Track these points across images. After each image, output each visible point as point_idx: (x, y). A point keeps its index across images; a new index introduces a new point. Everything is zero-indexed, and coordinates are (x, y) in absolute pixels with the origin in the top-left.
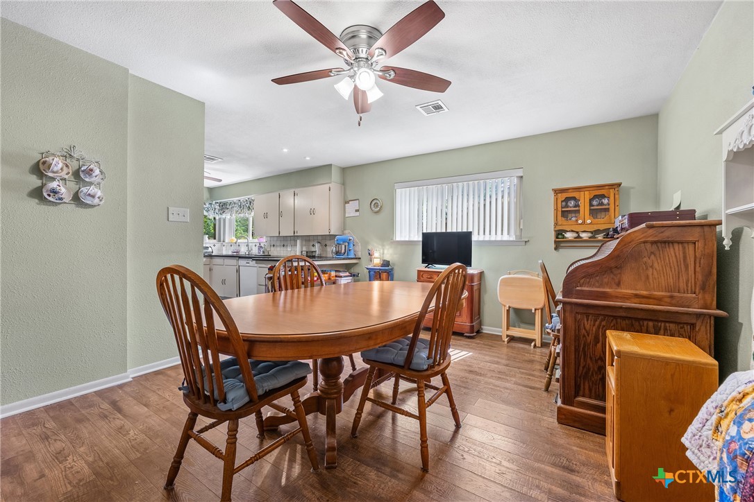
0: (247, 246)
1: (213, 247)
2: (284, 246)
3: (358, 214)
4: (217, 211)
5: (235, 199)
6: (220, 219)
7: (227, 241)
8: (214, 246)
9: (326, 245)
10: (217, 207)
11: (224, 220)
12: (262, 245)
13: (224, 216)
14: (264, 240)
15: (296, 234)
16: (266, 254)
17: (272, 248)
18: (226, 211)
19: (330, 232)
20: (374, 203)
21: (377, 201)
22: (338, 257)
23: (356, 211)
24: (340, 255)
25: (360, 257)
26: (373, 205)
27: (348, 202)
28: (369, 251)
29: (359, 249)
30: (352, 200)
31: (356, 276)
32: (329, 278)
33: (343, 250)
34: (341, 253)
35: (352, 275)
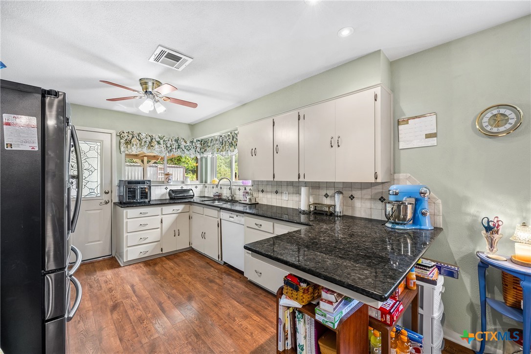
0: (230, 189)
1: (194, 189)
2: (277, 192)
3: (433, 141)
4: (198, 149)
5: (216, 134)
6: (202, 158)
7: (209, 182)
8: (196, 187)
9: (352, 197)
10: (199, 145)
11: (206, 159)
12: (248, 190)
13: (205, 155)
14: (250, 183)
15: (302, 179)
16: (253, 202)
17: (261, 195)
18: (208, 149)
19: (376, 178)
20: (489, 115)
21: (502, 111)
22: (397, 227)
23: (428, 136)
24: (401, 224)
25: (441, 227)
26: (486, 119)
27: (406, 122)
28: (488, 222)
29: (439, 211)
30: (416, 117)
31: (455, 275)
32: (407, 287)
33: (409, 216)
34: (404, 219)
35: (442, 271)
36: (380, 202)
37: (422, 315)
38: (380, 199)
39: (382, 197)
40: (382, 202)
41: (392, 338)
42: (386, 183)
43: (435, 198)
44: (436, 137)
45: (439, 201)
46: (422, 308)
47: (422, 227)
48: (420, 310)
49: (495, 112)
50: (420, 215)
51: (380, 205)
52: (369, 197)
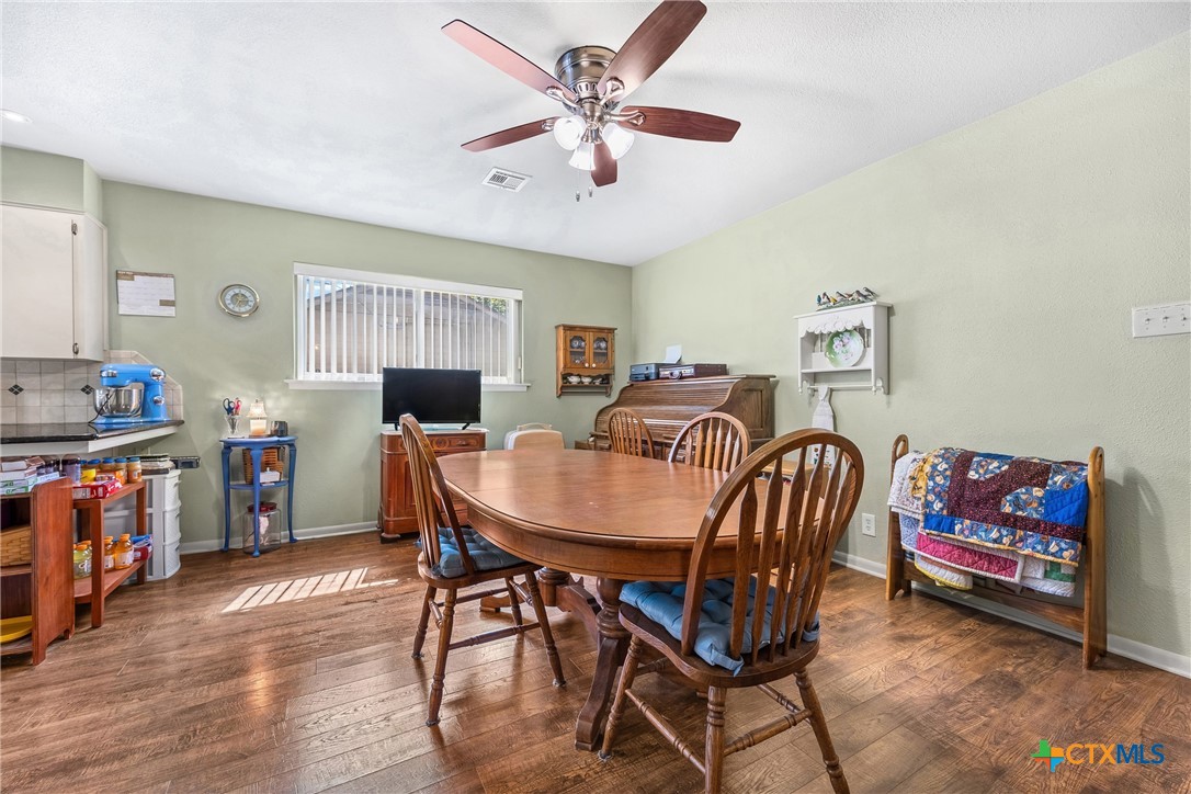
19: (77, 353)
20: (231, 293)
21: (243, 291)
22: (115, 421)
23: (164, 303)
24: (122, 417)
25: (182, 419)
26: (228, 297)
27: (131, 276)
28: (229, 403)
29: (179, 400)
30: (146, 274)
31: (194, 465)
32: (129, 481)
33: (135, 404)
34: (127, 410)
35: (180, 464)
36: (84, 394)
37: (151, 515)
38: (83, 390)
39: (87, 387)
40: (88, 393)
41: (106, 545)
42: (95, 365)
43: (173, 384)
44: (174, 305)
45: (180, 387)
46: (151, 507)
47: (155, 419)
48: (148, 510)
49: (237, 291)
50: (151, 404)
51: (83, 399)
52: (62, 387)
